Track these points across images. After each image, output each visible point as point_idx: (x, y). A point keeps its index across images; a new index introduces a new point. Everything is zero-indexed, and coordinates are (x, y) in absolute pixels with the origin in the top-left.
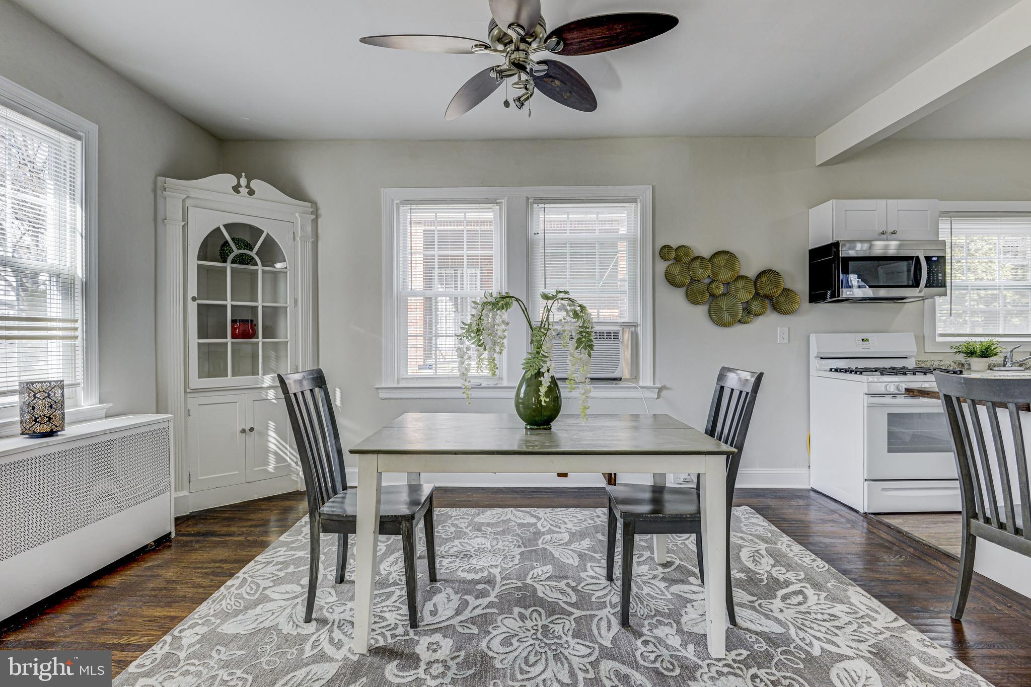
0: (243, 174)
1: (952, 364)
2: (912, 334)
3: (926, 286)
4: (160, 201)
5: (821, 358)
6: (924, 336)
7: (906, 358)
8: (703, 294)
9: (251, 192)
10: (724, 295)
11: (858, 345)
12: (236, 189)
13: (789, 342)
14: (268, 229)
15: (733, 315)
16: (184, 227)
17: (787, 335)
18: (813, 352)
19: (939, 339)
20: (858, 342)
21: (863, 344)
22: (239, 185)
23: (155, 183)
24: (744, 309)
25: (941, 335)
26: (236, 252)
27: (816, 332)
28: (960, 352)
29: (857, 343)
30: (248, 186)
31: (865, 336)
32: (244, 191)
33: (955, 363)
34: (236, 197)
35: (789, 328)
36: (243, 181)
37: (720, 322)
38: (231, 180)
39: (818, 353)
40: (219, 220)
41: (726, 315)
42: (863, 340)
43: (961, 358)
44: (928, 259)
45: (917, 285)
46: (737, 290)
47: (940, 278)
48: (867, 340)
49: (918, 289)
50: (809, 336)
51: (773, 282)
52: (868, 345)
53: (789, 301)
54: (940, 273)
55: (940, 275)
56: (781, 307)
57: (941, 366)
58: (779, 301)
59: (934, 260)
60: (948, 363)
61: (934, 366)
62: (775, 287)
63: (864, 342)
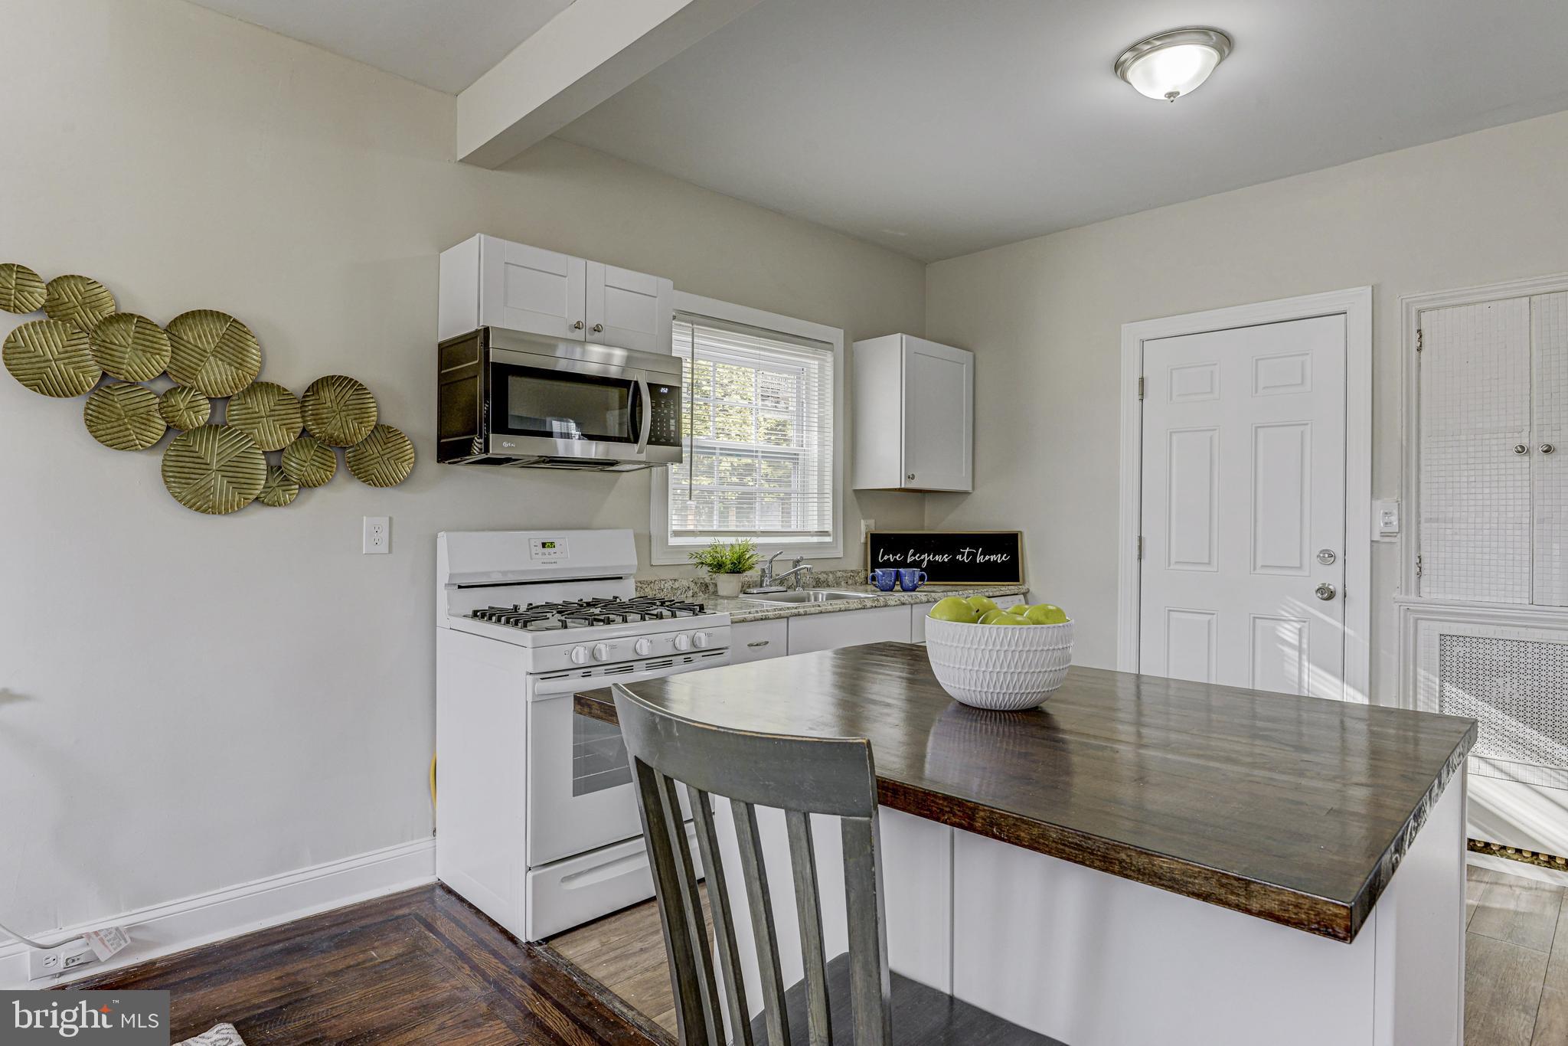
1: (692, 585)
2: (631, 532)
3: (650, 442)
5: (460, 587)
6: (650, 537)
7: (621, 578)
8: (146, 421)
10: (211, 427)
11: (534, 556)
13: (390, 551)
15: (238, 479)
17: (385, 535)
18: (442, 579)
19: (673, 541)
20: (534, 549)
21: (544, 554)
24: (271, 470)
25: (677, 534)
27: (447, 530)
28: (702, 563)
29: (533, 552)
31: (547, 536)
33: (696, 583)
35: (391, 519)
37: (202, 504)
39: (451, 576)
41: (219, 482)
42: (544, 545)
43: (704, 573)
44: (653, 388)
45: (636, 441)
46: (253, 419)
47: (672, 428)
48: (552, 545)
49: (636, 447)
50: (436, 537)
51: (350, 407)
52: (553, 555)
53: (389, 456)
54: (672, 419)
55: (672, 422)
56: (370, 468)
57: (675, 589)
58: (366, 454)
59: (663, 393)
60: (685, 583)
61: (665, 590)
62: (355, 419)
63: (546, 550)
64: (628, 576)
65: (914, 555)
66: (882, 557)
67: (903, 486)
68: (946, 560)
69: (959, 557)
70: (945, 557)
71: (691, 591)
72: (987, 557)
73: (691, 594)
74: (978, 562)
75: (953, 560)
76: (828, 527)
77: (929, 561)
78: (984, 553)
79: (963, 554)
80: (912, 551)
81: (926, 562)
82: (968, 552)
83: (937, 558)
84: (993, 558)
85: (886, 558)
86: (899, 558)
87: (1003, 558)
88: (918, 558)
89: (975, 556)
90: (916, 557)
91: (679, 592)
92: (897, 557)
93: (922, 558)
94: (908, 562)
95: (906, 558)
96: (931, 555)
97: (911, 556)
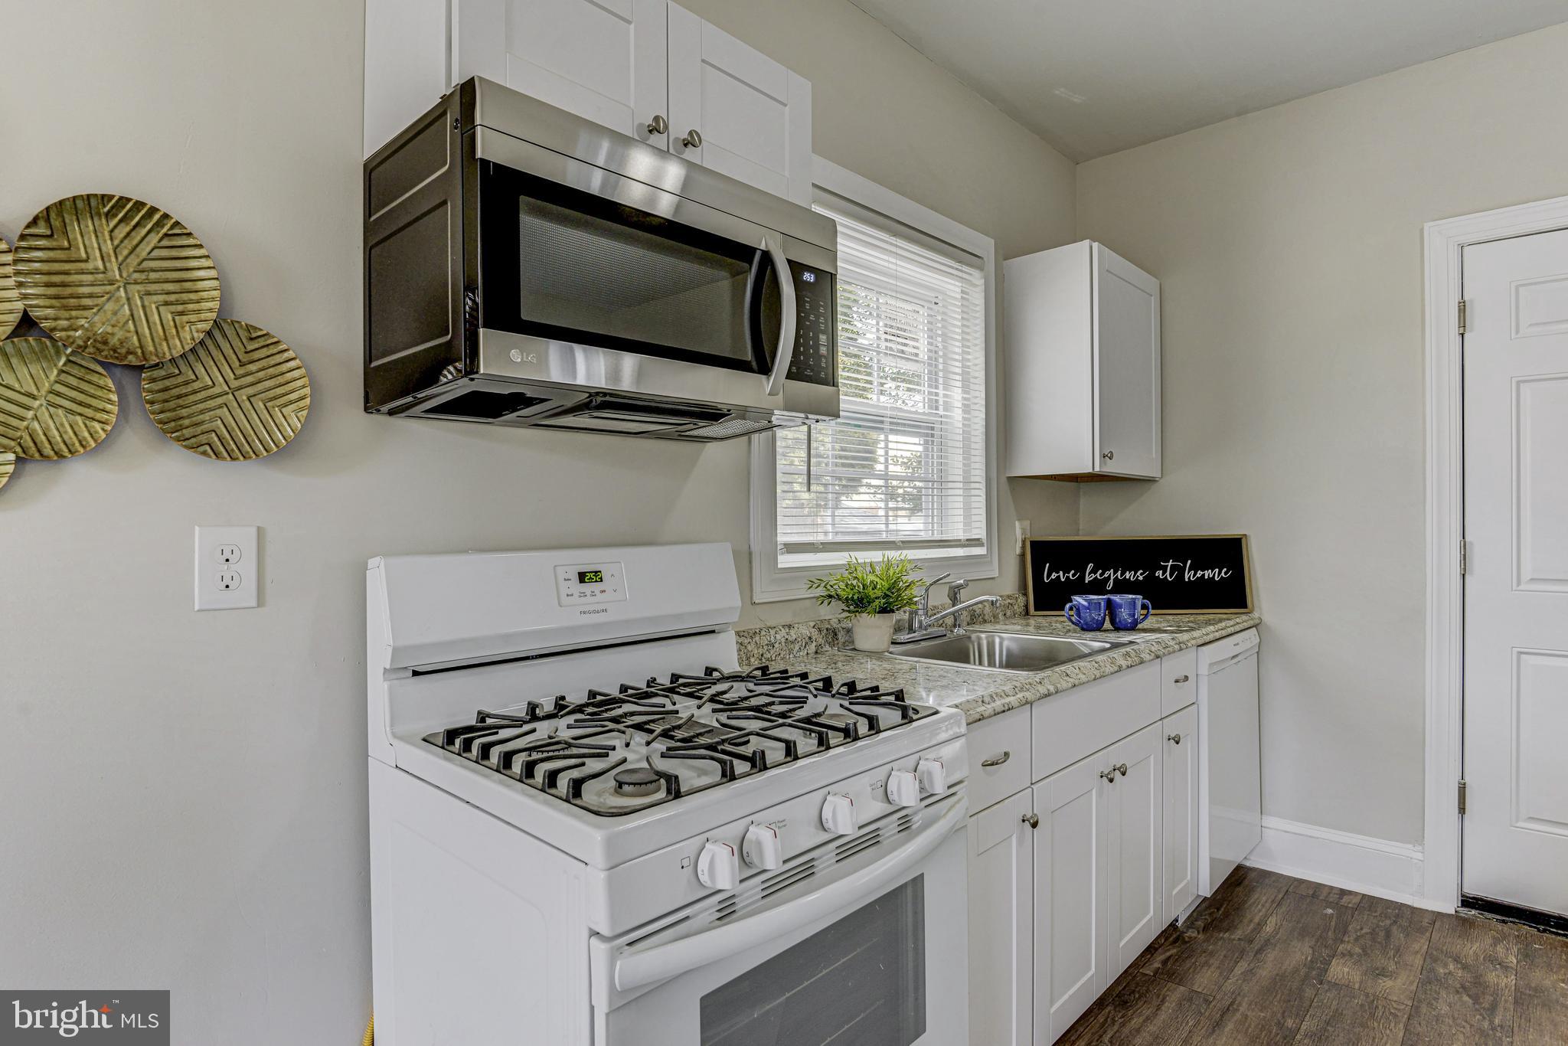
1: (815, 634)
2: (728, 546)
3: (790, 376)
5: (416, 673)
6: (750, 554)
7: (713, 632)
11: (565, 600)
13: (261, 602)
17: (247, 568)
18: (379, 658)
19: (786, 561)
20: (563, 585)
21: (583, 595)
25: (792, 548)
27: (389, 552)
28: (830, 596)
29: (564, 591)
31: (588, 560)
33: (820, 630)
35: (261, 533)
39: (396, 651)
42: (582, 577)
43: (832, 613)
45: (765, 370)
47: (823, 350)
48: (597, 576)
49: (767, 384)
50: (363, 569)
51: (153, 276)
52: (600, 597)
53: (251, 391)
54: (823, 333)
55: (823, 339)
56: (207, 416)
57: (792, 642)
58: (196, 385)
59: (806, 282)
60: (805, 631)
61: (776, 645)
62: (166, 304)
63: (587, 588)
64: (725, 627)
65: (1094, 571)
66: (1049, 576)
67: (1097, 469)
68: (1141, 578)
69: (1159, 573)
70: (1138, 574)
71: (814, 644)
72: (1199, 574)
74: (1187, 580)
75: (1151, 579)
77: (1116, 579)
78: (1194, 568)
79: (1164, 569)
80: (1091, 566)
81: (1112, 581)
82: (1171, 565)
83: (1127, 575)
84: (1208, 574)
85: (1054, 576)
86: (1073, 575)
87: (1223, 574)
88: (1101, 575)
89: (1182, 571)
90: (1098, 574)
92: (1070, 575)
93: (1106, 575)
94: (1087, 582)
95: (1083, 577)
96: (1120, 572)
97: (1090, 574)
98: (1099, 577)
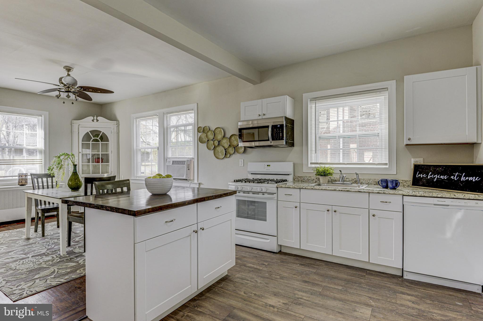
0: (95, 116)
4: (72, 126)
5: (251, 174)
6: (303, 164)
8: (212, 146)
9: (97, 121)
10: (219, 146)
12: (93, 121)
14: (103, 130)
16: (79, 133)
17: (243, 163)
19: (310, 165)
20: (265, 167)
22: (94, 119)
23: (71, 122)
24: (226, 152)
25: (311, 163)
26: (93, 138)
30: (97, 119)
31: (269, 164)
32: (95, 121)
34: (93, 123)
35: (244, 160)
36: (95, 118)
38: (92, 118)
40: (88, 130)
41: (220, 154)
46: (224, 144)
52: (270, 168)
54: (281, 133)
55: (281, 134)
60: (313, 178)
64: (291, 174)
65: (431, 175)
66: (418, 175)
68: (446, 178)
69: (452, 177)
70: (445, 177)
72: (467, 178)
73: (315, 182)
74: (462, 180)
75: (449, 179)
76: (387, 162)
77: (437, 178)
78: (465, 176)
79: (454, 176)
80: (431, 173)
81: (436, 179)
82: (457, 175)
83: (441, 177)
84: (470, 179)
85: (419, 176)
86: (425, 176)
87: (476, 179)
88: (433, 176)
89: (460, 177)
90: (432, 176)
91: (310, 180)
92: (424, 176)
93: (434, 177)
94: (428, 178)
95: (427, 177)
96: (439, 176)
97: (430, 176)
98: (432, 177)
